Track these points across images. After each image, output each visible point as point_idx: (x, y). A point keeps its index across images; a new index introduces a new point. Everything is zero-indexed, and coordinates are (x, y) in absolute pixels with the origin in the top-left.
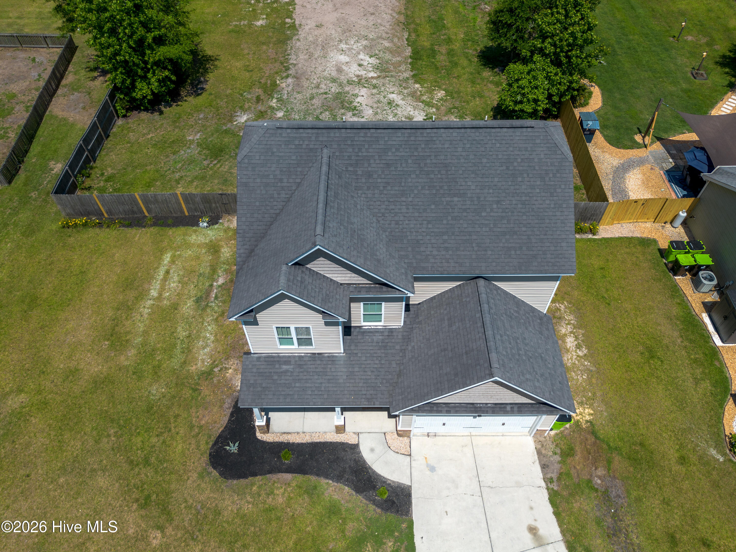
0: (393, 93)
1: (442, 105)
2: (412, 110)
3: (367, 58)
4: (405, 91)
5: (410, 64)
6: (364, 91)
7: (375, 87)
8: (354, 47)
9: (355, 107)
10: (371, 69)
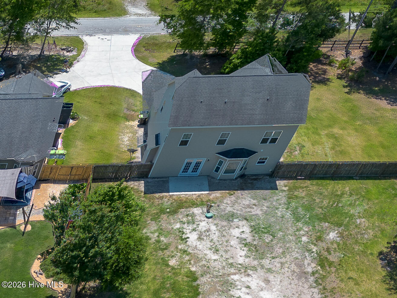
0: (215, 260)
1: (172, 252)
2: (198, 246)
3: (243, 297)
4: (204, 262)
6: (241, 260)
7: (231, 264)
9: (245, 246)
10: (237, 283)
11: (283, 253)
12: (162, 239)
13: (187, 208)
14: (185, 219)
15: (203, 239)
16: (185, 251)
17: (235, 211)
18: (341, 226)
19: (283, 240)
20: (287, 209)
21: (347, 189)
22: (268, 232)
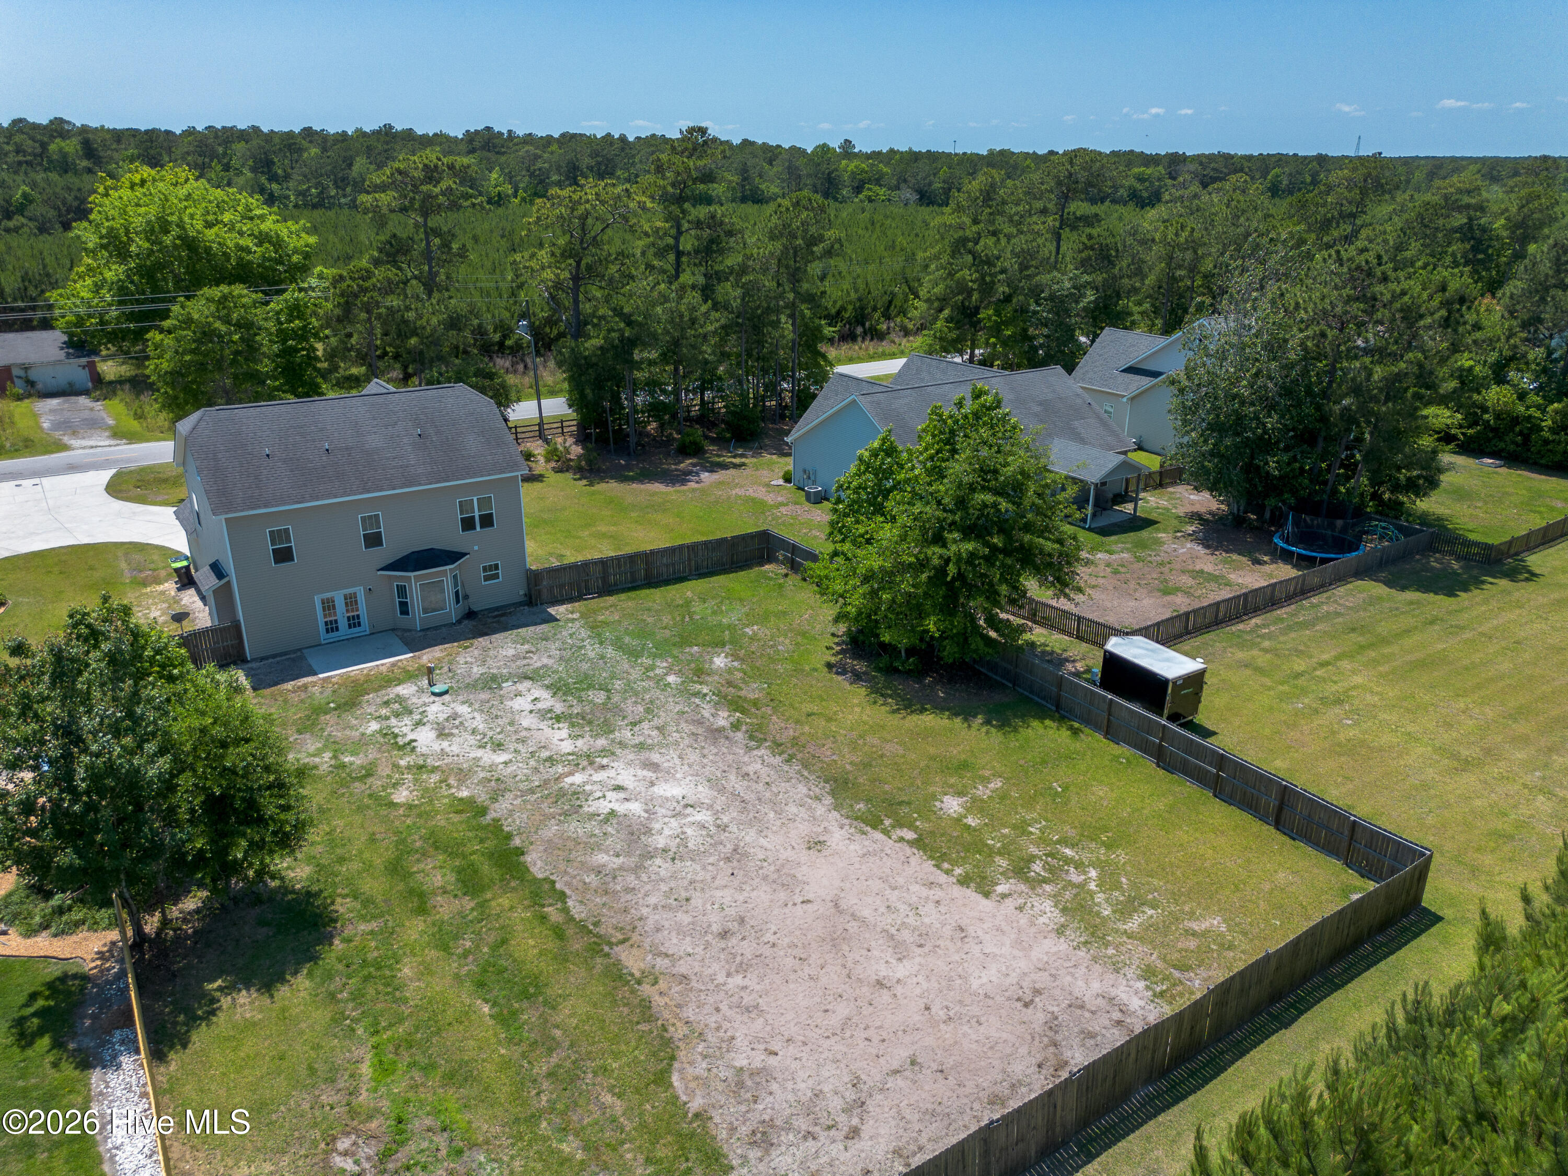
0: (506, 763)
1: (389, 777)
2: (448, 750)
3: (621, 808)
4: (482, 775)
5: (509, 836)
6: (567, 747)
7: (550, 759)
8: (674, 823)
9: (558, 721)
10: (588, 788)
11: (648, 711)
12: (347, 759)
13: (376, 690)
14: (384, 712)
15: (452, 734)
16: (421, 767)
17: (495, 671)
18: (724, 645)
19: (630, 690)
20: (601, 643)
21: (689, 594)
22: (590, 687)
